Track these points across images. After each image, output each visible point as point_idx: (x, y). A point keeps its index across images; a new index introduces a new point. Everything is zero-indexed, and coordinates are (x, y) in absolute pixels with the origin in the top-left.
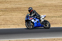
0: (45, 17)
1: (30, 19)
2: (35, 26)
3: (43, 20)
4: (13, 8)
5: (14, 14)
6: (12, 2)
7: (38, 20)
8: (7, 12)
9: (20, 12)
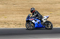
0: (48, 18)
1: (30, 20)
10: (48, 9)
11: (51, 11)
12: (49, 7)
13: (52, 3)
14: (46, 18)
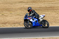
2: (33, 25)
3: (42, 20)
4: (47, 7)
5: (47, 13)
6: (46, 1)
7: (36, 20)
8: (41, 11)
9: (53, 11)
10: (8, 9)
11: (11, 11)
12: (9, 7)
13: (12, 3)
14: (42, 17)
